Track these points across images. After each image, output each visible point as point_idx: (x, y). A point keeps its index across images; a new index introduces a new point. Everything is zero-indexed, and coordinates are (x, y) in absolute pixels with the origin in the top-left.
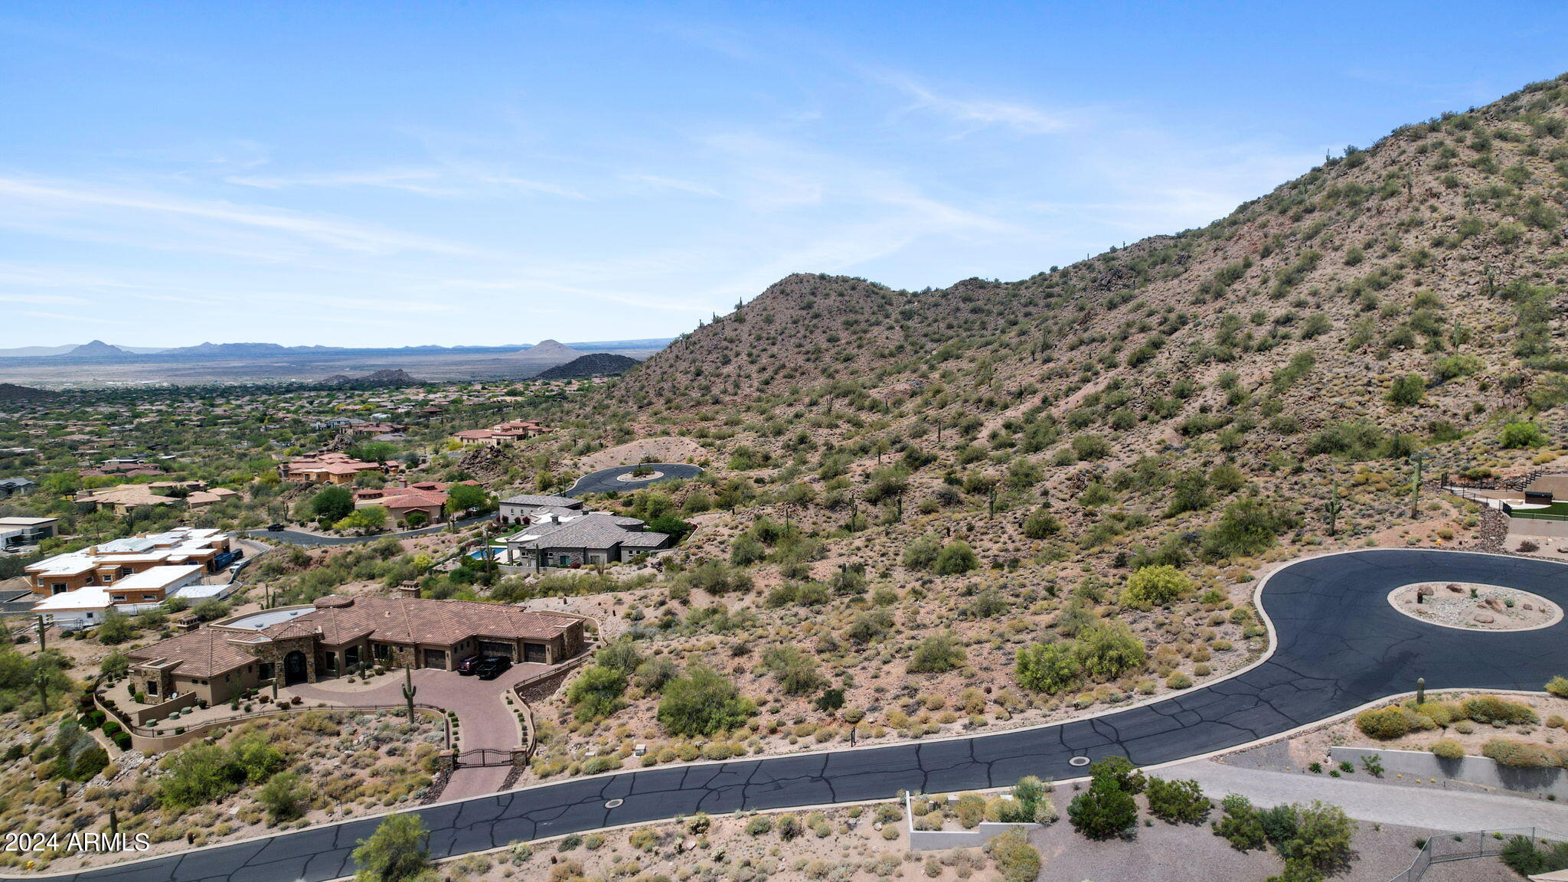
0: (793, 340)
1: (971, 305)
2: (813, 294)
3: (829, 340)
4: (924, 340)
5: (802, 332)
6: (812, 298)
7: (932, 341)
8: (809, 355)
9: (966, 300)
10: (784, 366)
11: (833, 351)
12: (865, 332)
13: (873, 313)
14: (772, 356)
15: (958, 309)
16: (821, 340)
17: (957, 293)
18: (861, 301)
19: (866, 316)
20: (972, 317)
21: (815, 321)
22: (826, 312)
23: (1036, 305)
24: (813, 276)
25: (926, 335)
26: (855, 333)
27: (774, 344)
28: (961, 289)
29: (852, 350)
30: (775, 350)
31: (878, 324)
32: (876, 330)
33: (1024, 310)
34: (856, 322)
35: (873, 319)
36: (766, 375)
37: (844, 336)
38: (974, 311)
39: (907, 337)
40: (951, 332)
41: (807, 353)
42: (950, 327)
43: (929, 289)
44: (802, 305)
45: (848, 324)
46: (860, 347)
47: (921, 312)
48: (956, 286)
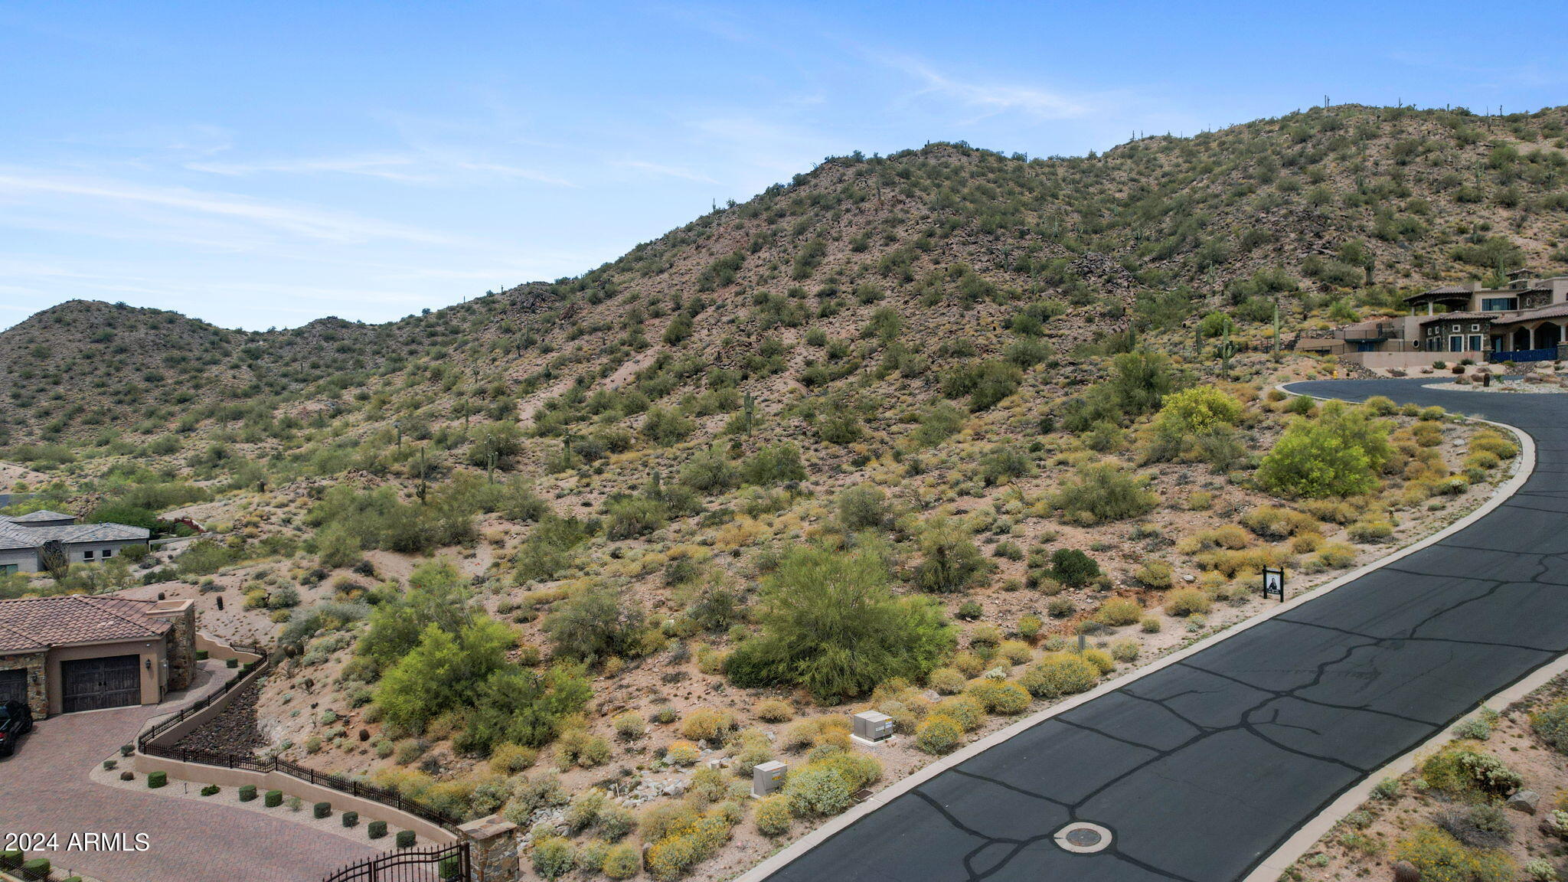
0: (88, 379)
1: (337, 345)
2: (110, 325)
3: (148, 379)
4: (284, 380)
5: (103, 369)
6: (109, 330)
7: (297, 381)
8: (121, 396)
9: (328, 339)
10: (80, 410)
11: (157, 393)
12: (200, 371)
13: (206, 351)
14: (57, 398)
15: (322, 349)
16: (138, 380)
17: (314, 331)
18: (185, 336)
19: (197, 353)
20: (340, 356)
21: (119, 357)
22: (136, 347)
23: (420, 343)
24: (106, 305)
25: (285, 375)
26: (184, 371)
27: (56, 383)
28: (319, 328)
29: (186, 390)
30: (61, 389)
31: (215, 362)
32: (215, 370)
33: (406, 349)
34: (184, 359)
35: (207, 357)
36: (53, 421)
37: (170, 376)
38: (342, 350)
39: (260, 377)
40: (318, 372)
41: (117, 393)
42: (315, 366)
43: (274, 328)
44: (96, 337)
45: (171, 362)
46: (197, 387)
47: (271, 350)
48: (312, 325)
